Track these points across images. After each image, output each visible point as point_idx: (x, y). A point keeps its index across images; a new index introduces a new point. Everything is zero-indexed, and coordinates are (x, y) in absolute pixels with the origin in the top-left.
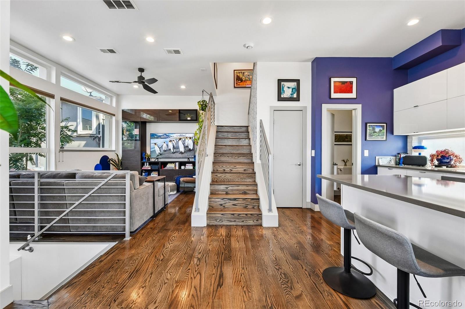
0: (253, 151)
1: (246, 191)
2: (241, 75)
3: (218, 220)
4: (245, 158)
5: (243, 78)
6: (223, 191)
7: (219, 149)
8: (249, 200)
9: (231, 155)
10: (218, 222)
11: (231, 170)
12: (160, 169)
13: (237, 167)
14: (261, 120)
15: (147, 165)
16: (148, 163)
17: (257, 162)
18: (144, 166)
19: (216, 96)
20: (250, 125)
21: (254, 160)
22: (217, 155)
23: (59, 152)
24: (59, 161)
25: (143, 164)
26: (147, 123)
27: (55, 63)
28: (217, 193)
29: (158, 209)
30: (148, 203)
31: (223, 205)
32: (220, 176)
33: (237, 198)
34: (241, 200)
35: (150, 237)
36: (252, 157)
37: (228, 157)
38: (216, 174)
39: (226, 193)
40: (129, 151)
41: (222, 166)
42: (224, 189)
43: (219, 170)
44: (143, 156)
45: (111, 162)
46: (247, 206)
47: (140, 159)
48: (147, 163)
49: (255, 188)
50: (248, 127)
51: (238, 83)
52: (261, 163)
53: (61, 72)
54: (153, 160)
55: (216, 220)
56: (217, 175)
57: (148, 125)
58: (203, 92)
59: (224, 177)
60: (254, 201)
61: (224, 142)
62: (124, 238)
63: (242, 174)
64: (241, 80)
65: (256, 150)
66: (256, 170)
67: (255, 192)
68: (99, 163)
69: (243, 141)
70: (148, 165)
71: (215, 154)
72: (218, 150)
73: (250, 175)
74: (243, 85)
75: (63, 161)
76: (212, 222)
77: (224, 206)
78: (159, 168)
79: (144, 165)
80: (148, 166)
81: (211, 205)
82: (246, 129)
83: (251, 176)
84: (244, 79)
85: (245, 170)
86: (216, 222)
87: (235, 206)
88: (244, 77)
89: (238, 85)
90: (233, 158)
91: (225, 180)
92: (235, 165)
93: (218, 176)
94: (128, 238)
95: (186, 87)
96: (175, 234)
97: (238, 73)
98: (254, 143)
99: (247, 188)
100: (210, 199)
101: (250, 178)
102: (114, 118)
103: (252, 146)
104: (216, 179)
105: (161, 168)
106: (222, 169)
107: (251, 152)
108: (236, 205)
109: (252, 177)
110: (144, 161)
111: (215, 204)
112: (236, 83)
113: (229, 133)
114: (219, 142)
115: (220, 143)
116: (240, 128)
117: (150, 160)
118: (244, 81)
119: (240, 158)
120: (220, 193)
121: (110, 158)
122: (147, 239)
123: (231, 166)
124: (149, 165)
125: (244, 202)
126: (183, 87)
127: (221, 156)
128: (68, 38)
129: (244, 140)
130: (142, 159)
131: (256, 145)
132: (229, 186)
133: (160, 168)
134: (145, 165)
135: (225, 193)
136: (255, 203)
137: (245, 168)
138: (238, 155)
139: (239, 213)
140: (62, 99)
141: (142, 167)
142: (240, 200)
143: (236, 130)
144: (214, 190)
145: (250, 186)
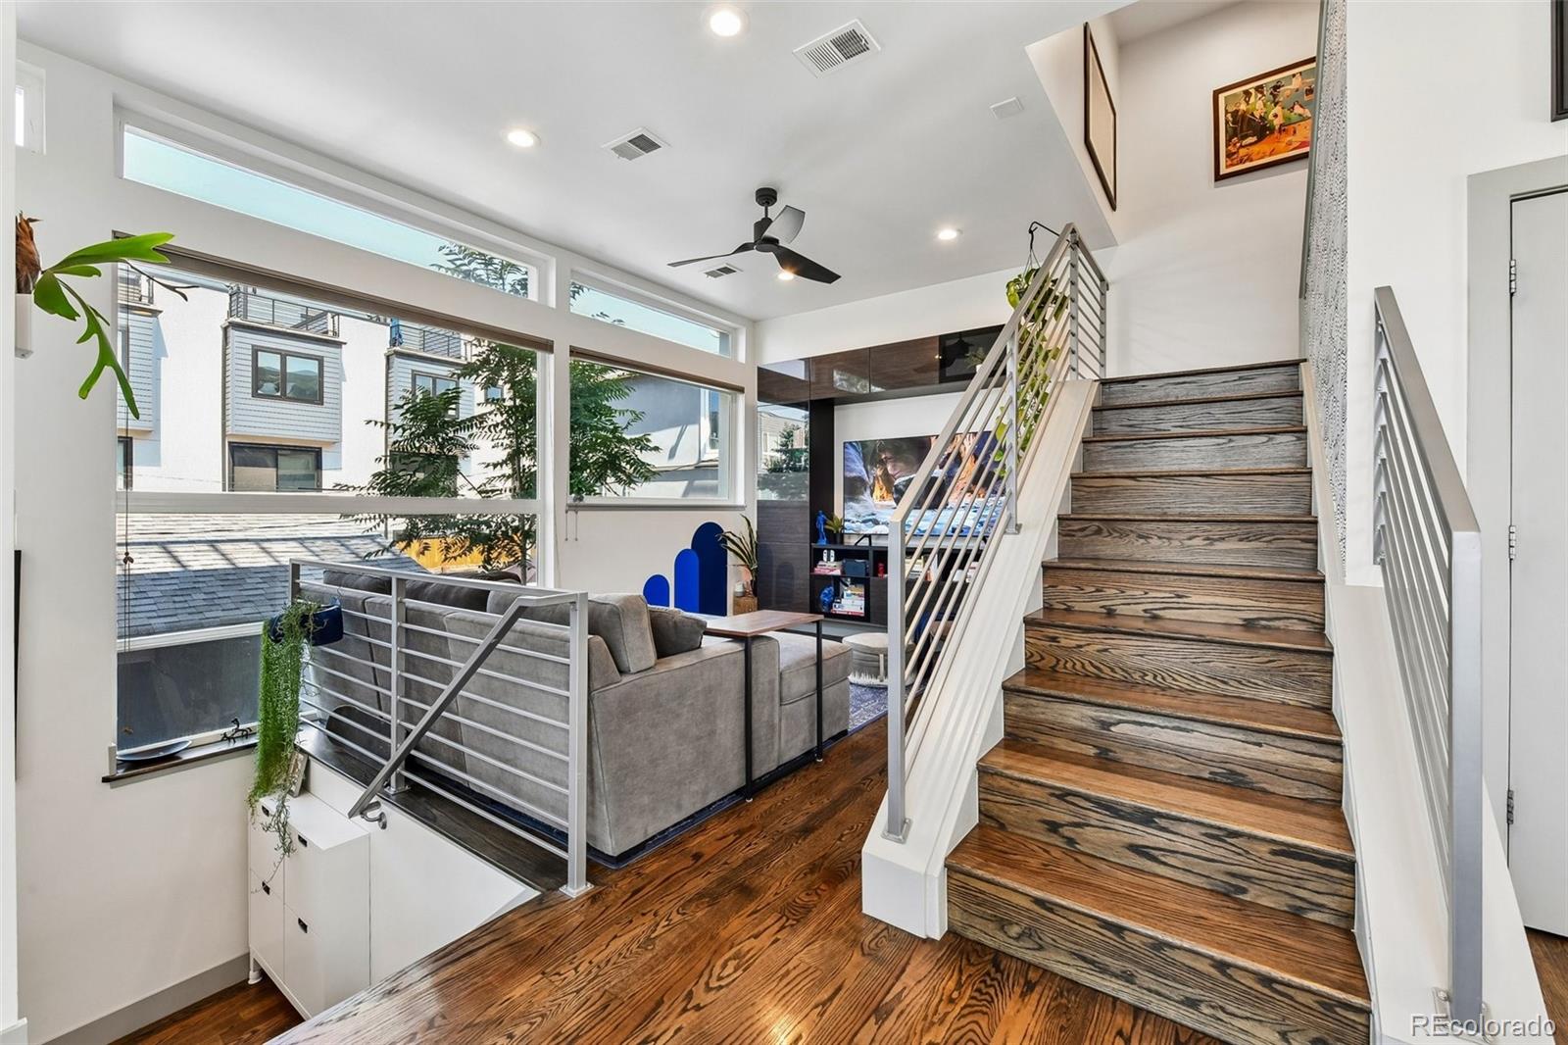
0: (1321, 508)
1: (1239, 769)
2: (1258, 106)
3: (1011, 923)
4: (1257, 551)
5: (1271, 117)
6: (1079, 734)
7: (1094, 495)
8: (1264, 850)
9: (1163, 526)
10: (1017, 939)
11: (1155, 617)
12: (872, 578)
13: (1194, 599)
14: (1385, 294)
15: (829, 560)
16: (832, 553)
17: (1350, 581)
18: (821, 563)
19: (1117, 245)
20: (1315, 351)
21: (1327, 565)
22: (1076, 526)
23: (567, 512)
24: (567, 539)
25: (816, 556)
26: (836, 407)
27: (548, 245)
28: (1043, 740)
29: (780, 757)
30: (712, 733)
31: (1067, 831)
32: (1074, 643)
33: (1160, 815)
34: (1195, 831)
35: (650, 916)
36: (1315, 542)
37: (1140, 537)
38: (1051, 632)
39: (1097, 756)
40: (775, 508)
41: (1097, 591)
42: (1084, 725)
43: (1077, 607)
44: (818, 527)
45: (729, 544)
46: (1243, 884)
47: (808, 536)
48: (829, 550)
49: (1325, 765)
50: (1296, 364)
51: (1243, 152)
52: (1382, 585)
53: (572, 271)
54: (850, 542)
55: (1003, 924)
56: (1054, 639)
57: (840, 413)
58: (1031, 232)
59: (1102, 656)
60: (1305, 864)
61: (1132, 456)
62: (562, 885)
63: (1221, 649)
64: (1262, 130)
65: (1343, 498)
66: (1338, 631)
67: (1322, 793)
68: (690, 548)
69: (1256, 446)
70: (832, 559)
71: (1065, 523)
72: (1088, 499)
73: (1286, 660)
74: (1271, 155)
75: (576, 540)
76: (978, 922)
77: (1071, 841)
78: (867, 574)
79: (822, 560)
80: (832, 563)
81: (995, 811)
82: (1281, 377)
83: (1291, 669)
84: (1277, 122)
85: (1249, 625)
86: (1000, 935)
87: (1149, 863)
88: (1277, 110)
89: (1241, 162)
90: (1177, 543)
91: (1108, 671)
92: (1179, 584)
93: (1064, 642)
94: (576, 888)
95: (960, 231)
96: (756, 937)
97: (1243, 96)
98: (1332, 452)
99: (1254, 752)
100: (989, 780)
101: (1287, 682)
102: (741, 398)
103: (1314, 471)
104: (1050, 662)
105: (875, 575)
106: (1095, 606)
107: (1310, 513)
108: (1154, 859)
109: (1305, 681)
110: (823, 542)
111: (1014, 809)
112: (1229, 155)
113: (1168, 408)
114: (1102, 462)
115: (1106, 462)
116: (1240, 379)
117: (842, 542)
118: (1280, 131)
119: (1219, 546)
120: (1062, 744)
121: (725, 531)
122: (631, 922)
123: (1151, 594)
124: (835, 560)
125: (1218, 851)
126: (947, 234)
127: (1099, 532)
128: (521, 138)
129: (1264, 439)
130: (815, 535)
131: (1344, 463)
132: (1116, 716)
133: (871, 572)
134: (825, 559)
135: (1092, 751)
136: (1310, 885)
137: (1249, 608)
138: (1206, 527)
139: (1160, 935)
140: (574, 352)
141: (816, 566)
142: (1184, 829)
143: (1215, 387)
144: (1028, 721)
145: (1279, 742)
